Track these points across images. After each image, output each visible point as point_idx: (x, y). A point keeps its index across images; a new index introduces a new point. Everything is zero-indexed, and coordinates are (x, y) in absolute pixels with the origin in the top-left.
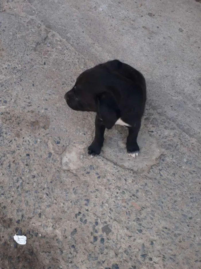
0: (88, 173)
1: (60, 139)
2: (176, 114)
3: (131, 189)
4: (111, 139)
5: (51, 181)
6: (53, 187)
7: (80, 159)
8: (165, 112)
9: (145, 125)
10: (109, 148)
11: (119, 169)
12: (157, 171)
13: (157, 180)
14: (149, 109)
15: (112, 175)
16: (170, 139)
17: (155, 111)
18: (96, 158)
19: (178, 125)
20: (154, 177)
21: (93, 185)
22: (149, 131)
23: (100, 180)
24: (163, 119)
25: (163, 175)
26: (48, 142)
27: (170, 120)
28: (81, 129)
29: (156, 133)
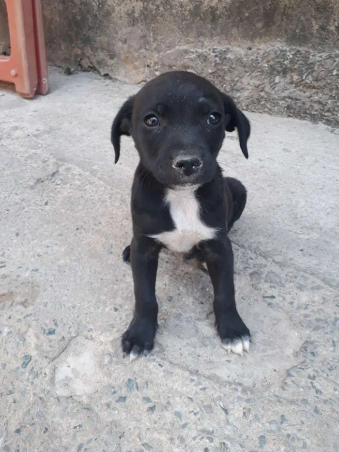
0: (123, 399)
1: (56, 324)
2: (314, 262)
3: (244, 437)
4: (178, 316)
5: (19, 427)
6: (21, 444)
7: (101, 366)
8: (291, 259)
9: (253, 285)
10: (177, 338)
11: (206, 383)
12: (303, 380)
13: (309, 404)
14: (257, 258)
15: (186, 400)
16: (315, 309)
17: (270, 259)
18: (143, 359)
19: (324, 280)
20: (301, 398)
21: (137, 432)
22: (264, 297)
23: (154, 416)
24: (290, 272)
25: (322, 391)
26: (26, 332)
27: (306, 273)
28: (108, 300)
29: (281, 299)
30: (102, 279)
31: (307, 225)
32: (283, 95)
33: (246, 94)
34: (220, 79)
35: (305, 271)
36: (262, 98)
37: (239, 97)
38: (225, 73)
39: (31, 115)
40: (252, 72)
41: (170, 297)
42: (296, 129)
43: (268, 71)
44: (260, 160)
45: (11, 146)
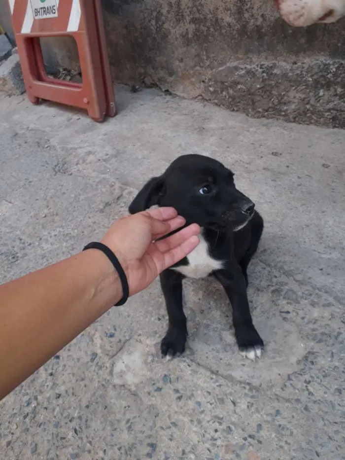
0: (159, 389)
1: (115, 330)
2: (331, 280)
3: (246, 424)
4: (207, 326)
5: (88, 404)
6: (89, 416)
7: (145, 362)
8: (310, 278)
9: (273, 301)
10: (204, 344)
11: (222, 381)
12: (300, 384)
13: (301, 403)
14: (280, 276)
15: (206, 394)
16: (323, 323)
17: (291, 278)
18: (176, 360)
20: (296, 397)
21: (168, 414)
22: (281, 312)
23: (181, 403)
24: (307, 290)
25: (314, 393)
26: (94, 335)
28: (154, 311)
29: (295, 314)
30: (151, 293)
31: (331, 245)
32: (328, 107)
33: (293, 107)
34: (268, 93)
35: (320, 290)
36: (308, 110)
37: (287, 110)
38: (272, 87)
39: (101, 139)
40: (298, 86)
41: (202, 310)
42: (340, 141)
43: (313, 85)
44: (299, 177)
45: (85, 171)
